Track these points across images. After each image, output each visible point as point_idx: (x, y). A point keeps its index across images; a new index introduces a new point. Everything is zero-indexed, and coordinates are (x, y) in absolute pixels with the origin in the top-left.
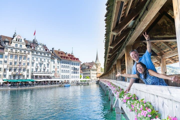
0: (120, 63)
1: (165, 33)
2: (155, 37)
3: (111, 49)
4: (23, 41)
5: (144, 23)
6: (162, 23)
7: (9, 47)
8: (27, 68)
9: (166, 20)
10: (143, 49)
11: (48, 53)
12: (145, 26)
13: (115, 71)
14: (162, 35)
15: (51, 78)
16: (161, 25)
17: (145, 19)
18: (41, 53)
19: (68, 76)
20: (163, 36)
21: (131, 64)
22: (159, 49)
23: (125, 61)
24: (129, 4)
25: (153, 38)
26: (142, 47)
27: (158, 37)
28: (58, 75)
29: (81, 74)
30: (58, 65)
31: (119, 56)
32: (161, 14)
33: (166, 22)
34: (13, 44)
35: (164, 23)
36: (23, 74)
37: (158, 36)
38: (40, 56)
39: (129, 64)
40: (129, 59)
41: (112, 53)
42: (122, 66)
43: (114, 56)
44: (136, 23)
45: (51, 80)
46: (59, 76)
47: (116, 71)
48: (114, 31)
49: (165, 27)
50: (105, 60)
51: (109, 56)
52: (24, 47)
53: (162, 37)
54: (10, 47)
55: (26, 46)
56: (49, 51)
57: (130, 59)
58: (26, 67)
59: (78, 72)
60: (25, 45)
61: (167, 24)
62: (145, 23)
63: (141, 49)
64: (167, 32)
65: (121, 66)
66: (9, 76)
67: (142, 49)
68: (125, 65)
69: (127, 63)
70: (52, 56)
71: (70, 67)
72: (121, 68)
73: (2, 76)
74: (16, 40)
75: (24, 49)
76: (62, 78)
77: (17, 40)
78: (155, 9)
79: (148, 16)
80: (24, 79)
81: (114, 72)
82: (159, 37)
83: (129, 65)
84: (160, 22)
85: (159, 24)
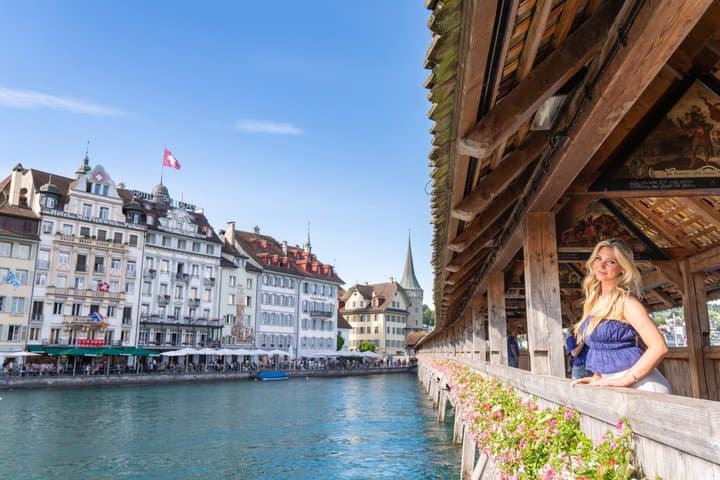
0: (502, 288)
1: (704, 158)
2: (659, 174)
3: (462, 223)
4: (112, 192)
5: (611, 105)
6: (687, 114)
7: (59, 214)
8: (124, 300)
9: (707, 104)
10: (603, 229)
11: (210, 243)
12: (614, 119)
13: (481, 321)
14: (688, 169)
15: (219, 346)
16: (686, 122)
17: (615, 87)
18: (182, 242)
19: (290, 337)
20: (693, 171)
21: (551, 292)
22: (675, 230)
23: (522, 278)
24: (538, 9)
25: (648, 179)
26: (598, 219)
27: (673, 176)
28: (247, 332)
29: (341, 330)
30: (248, 293)
31: (498, 259)
32: (680, 77)
33: (705, 110)
34: (75, 206)
35: (695, 115)
36: (107, 325)
37: (673, 173)
38: (179, 251)
39: (540, 293)
40: (538, 271)
41: (465, 241)
42: (514, 299)
43: (474, 258)
44: (573, 106)
45: (220, 352)
46: (250, 339)
47: (486, 324)
48: (469, 141)
49: (701, 130)
50: (438, 274)
51: (454, 257)
52: (116, 214)
53: (690, 176)
54: (60, 217)
55: (125, 211)
56: (214, 234)
57: (544, 271)
58: (122, 296)
59: (331, 322)
60: (119, 209)
61: (709, 120)
62: (614, 107)
63: (592, 228)
64: (710, 154)
65: (506, 300)
66: (53, 330)
67: (598, 228)
68: (522, 297)
69: (534, 286)
70: (227, 256)
71: (296, 300)
72: (507, 310)
73: (24, 333)
74: (85, 189)
75: (117, 224)
76: (264, 345)
77: (89, 190)
78: (661, 35)
79: (628, 71)
80: (110, 347)
81: (477, 325)
82: (677, 176)
83: (541, 297)
84: (678, 113)
85: (675, 120)
